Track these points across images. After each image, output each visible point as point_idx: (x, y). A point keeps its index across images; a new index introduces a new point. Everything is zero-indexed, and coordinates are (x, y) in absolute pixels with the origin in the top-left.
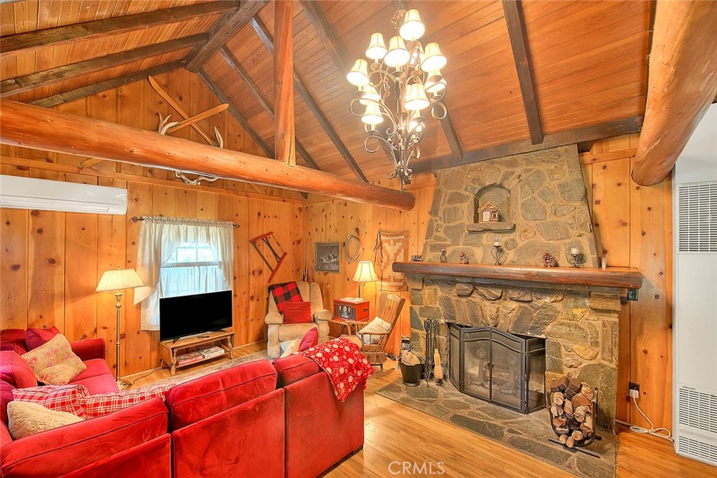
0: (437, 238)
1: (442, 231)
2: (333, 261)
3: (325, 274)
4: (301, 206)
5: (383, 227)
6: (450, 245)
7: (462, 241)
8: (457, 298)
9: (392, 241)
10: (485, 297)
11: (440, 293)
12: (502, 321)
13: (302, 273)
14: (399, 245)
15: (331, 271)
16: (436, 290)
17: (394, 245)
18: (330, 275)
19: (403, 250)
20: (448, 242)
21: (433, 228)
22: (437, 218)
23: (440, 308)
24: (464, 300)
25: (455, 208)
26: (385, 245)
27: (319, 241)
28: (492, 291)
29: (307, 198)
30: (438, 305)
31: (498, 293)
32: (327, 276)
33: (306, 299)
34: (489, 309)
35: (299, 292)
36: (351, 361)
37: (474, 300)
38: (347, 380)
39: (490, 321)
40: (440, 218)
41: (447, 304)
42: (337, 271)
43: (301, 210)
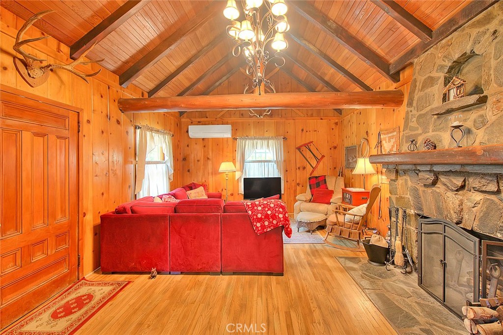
0: (413, 129)
1: (415, 122)
2: (354, 160)
3: (351, 171)
4: (337, 121)
5: (382, 127)
6: (420, 134)
7: (431, 128)
8: (423, 189)
9: (387, 139)
10: (448, 187)
11: (409, 183)
12: (466, 216)
13: (338, 170)
14: (393, 141)
15: (353, 168)
16: (406, 180)
17: (389, 141)
19: (396, 145)
20: (420, 131)
21: (409, 119)
22: (412, 109)
23: (410, 198)
24: (429, 190)
25: (426, 93)
26: (384, 142)
27: (347, 146)
28: (453, 180)
29: (341, 114)
30: (408, 196)
31: (459, 182)
34: (452, 200)
35: (325, 183)
36: (269, 212)
37: (438, 191)
38: (264, 223)
39: (454, 216)
40: (414, 108)
41: (415, 192)
43: (336, 124)
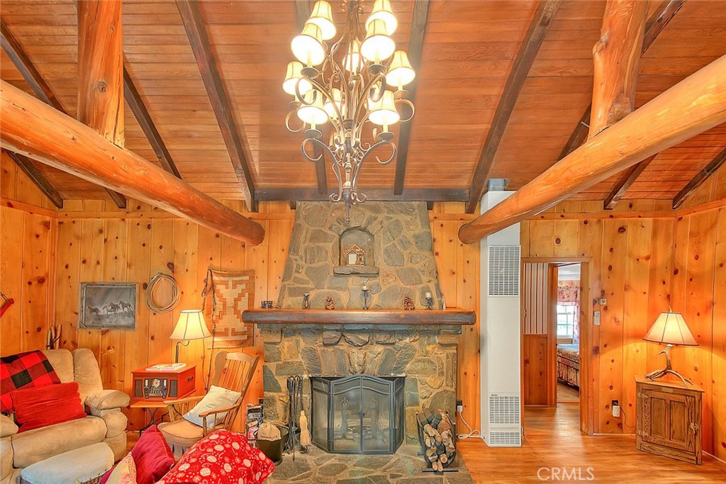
0: (297, 280)
1: (304, 272)
2: (120, 311)
3: (104, 333)
4: (48, 219)
5: (216, 263)
6: (313, 289)
8: (323, 348)
9: (230, 283)
10: (353, 343)
11: (302, 344)
12: (369, 366)
13: (47, 334)
14: (240, 288)
15: (116, 327)
16: (297, 342)
17: (234, 286)
18: (115, 333)
19: (247, 294)
20: (311, 285)
21: (292, 268)
22: (297, 257)
23: (303, 362)
24: (330, 349)
25: (318, 247)
26: (219, 287)
27: (90, 280)
28: (360, 337)
29: (61, 207)
30: (300, 359)
31: (365, 338)
32: (107, 336)
33: (66, 378)
34: (357, 355)
37: (341, 348)
39: (358, 368)
40: (301, 258)
41: (312, 356)
42: (131, 327)
43: (46, 225)
